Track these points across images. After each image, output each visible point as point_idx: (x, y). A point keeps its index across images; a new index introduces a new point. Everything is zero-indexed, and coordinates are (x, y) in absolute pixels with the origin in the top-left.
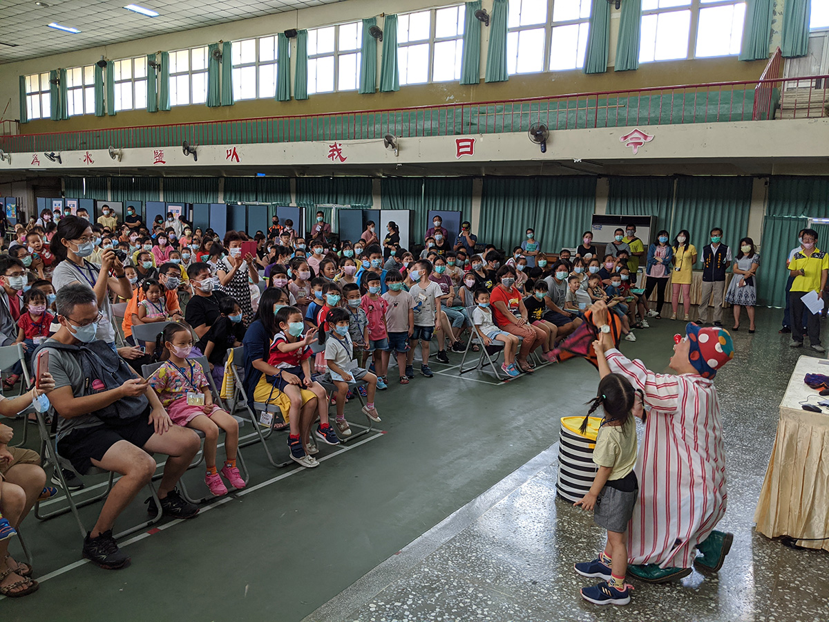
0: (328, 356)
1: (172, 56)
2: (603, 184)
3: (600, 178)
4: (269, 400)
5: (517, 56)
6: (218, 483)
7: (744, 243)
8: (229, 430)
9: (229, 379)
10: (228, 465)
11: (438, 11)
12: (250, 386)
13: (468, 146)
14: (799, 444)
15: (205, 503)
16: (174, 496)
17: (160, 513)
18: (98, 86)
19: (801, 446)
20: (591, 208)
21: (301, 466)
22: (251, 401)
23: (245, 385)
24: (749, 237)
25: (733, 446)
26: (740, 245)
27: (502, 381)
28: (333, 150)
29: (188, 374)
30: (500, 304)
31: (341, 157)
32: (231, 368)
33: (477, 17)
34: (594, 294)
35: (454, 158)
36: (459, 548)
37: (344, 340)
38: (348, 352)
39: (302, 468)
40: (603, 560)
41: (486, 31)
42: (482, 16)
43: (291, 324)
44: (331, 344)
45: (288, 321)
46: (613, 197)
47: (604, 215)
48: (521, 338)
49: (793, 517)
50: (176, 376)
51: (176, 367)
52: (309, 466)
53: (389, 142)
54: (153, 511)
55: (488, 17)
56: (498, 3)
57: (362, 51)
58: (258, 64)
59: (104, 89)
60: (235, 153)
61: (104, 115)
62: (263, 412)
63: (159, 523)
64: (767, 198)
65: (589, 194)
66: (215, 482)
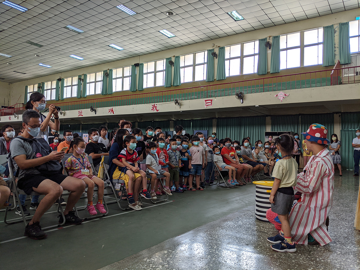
0: (148, 163)
1: (88, 76)
2: (268, 119)
3: (267, 117)
4: (119, 177)
5: (229, 69)
6: (93, 210)
7: (333, 136)
8: (100, 185)
9: (102, 169)
10: (99, 203)
11: (196, 54)
12: (111, 172)
13: (210, 102)
15: (86, 220)
16: (72, 213)
17: (64, 221)
18: (57, 88)
20: (264, 129)
21: (134, 210)
22: (111, 179)
23: (109, 172)
24: (334, 133)
26: (332, 137)
27: (228, 187)
28: (153, 107)
29: (81, 161)
30: (226, 155)
31: (157, 110)
32: (103, 165)
33: (213, 55)
34: (268, 156)
35: (205, 107)
37: (155, 156)
38: (157, 162)
39: (134, 211)
40: (281, 234)
41: (216, 60)
42: (214, 55)
43: (131, 144)
44: (149, 158)
46: (273, 124)
47: (270, 131)
48: (236, 169)
50: (76, 162)
51: (76, 158)
52: (138, 210)
53: (177, 102)
54: (61, 221)
55: (217, 55)
56: (221, 50)
57: (165, 70)
58: (123, 77)
59: (60, 90)
60: (112, 110)
61: (59, 100)
62: (116, 184)
63: (64, 226)
64: (341, 122)
65: (263, 124)
66: (92, 209)
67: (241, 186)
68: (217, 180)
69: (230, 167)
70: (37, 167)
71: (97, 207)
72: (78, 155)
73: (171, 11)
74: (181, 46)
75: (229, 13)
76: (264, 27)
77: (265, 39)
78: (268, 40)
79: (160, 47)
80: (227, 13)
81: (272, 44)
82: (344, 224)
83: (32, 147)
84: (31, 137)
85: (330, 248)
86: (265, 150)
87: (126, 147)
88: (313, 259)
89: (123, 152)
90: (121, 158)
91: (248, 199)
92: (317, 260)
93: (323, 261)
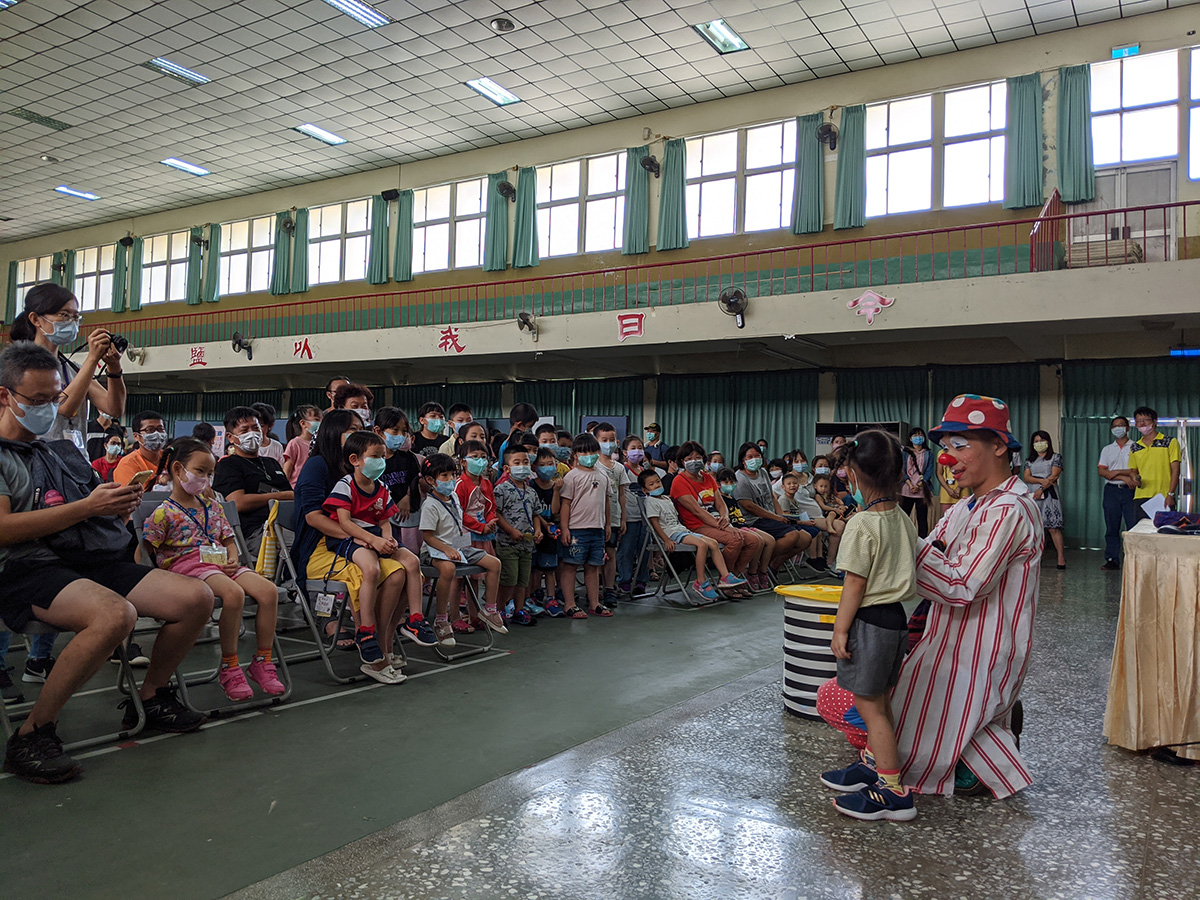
0: (425, 524)
1: (225, 228)
2: (827, 381)
3: (823, 373)
4: (330, 573)
5: (700, 215)
6: (239, 681)
7: (1038, 438)
8: (263, 599)
9: (270, 545)
10: (259, 659)
11: (590, 161)
12: (301, 555)
13: (635, 324)
14: (1161, 591)
15: (215, 716)
16: (167, 695)
17: (142, 720)
18: (118, 271)
19: (1165, 593)
20: (813, 412)
21: (378, 682)
22: (302, 578)
23: (294, 554)
24: (1042, 429)
25: (1054, 667)
27: (695, 606)
28: (446, 338)
29: (201, 517)
30: (687, 498)
31: (457, 347)
32: (274, 530)
33: (644, 167)
34: (826, 504)
35: (619, 341)
36: (629, 762)
37: (450, 501)
38: (456, 521)
39: (378, 685)
40: (865, 760)
41: (656, 185)
42: (650, 165)
43: (367, 460)
44: (430, 507)
45: (365, 454)
46: (842, 398)
47: (832, 422)
48: (722, 546)
49: (1166, 710)
50: (182, 521)
51: (181, 508)
52: (391, 682)
53: (524, 322)
54: (131, 719)
55: (658, 166)
56: (671, 148)
57: (487, 215)
58: (344, 236)
59: (127, 276)
60: (306, 347)
61: (124, 310)
62: (320, 595)
63: (139, 736)
64: (1062, 393)
65: (809, 396)
66: (234, 679)
67: (737, 600)
68: (657, 580)
69: (699, 539)
70: (47, 537)
71: (253, 674)
72: (186, 496)
73: (506, 16)
74: (540, 135)
75: (699, 27)
76: (815, 77)
77: (818, 116)
78: (827, 120)
79: (470, 135)
80: (694, 27)
81: (842, 134)
82: (1073, 726)
83: (31, 470)
84: (26, 435)
85: (1027, 806)
86: (814, 482)
87: (351, 471)
88: (970, 842)
89: (342, 488)
90: (334, 509)
91: (758, 643)
92: (985, 846)
93: (1002, 848)
